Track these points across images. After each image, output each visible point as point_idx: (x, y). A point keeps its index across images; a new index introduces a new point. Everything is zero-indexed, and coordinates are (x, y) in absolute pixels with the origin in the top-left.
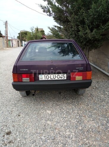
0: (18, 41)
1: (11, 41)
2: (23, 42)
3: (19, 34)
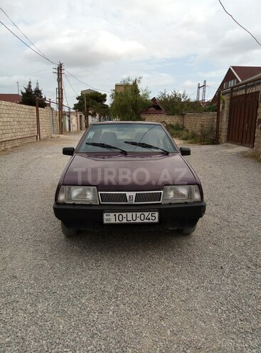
0: (81, 116)
1: (67, 117)
2: (90, 117)
3: (77, 99)
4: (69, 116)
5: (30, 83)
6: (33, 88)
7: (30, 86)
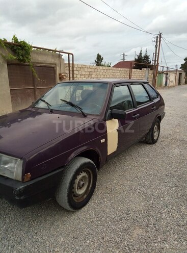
0: (180, 74)
1: (164, 75)
3: (185, 60)
4: (167, 74)
5: (141, 51)
6: (143, 55)
7: (141, 54)
